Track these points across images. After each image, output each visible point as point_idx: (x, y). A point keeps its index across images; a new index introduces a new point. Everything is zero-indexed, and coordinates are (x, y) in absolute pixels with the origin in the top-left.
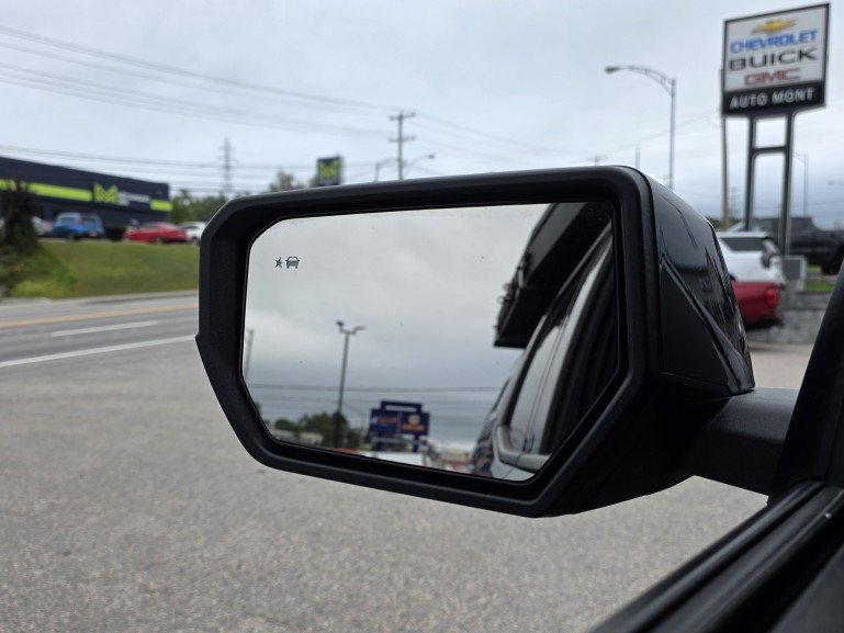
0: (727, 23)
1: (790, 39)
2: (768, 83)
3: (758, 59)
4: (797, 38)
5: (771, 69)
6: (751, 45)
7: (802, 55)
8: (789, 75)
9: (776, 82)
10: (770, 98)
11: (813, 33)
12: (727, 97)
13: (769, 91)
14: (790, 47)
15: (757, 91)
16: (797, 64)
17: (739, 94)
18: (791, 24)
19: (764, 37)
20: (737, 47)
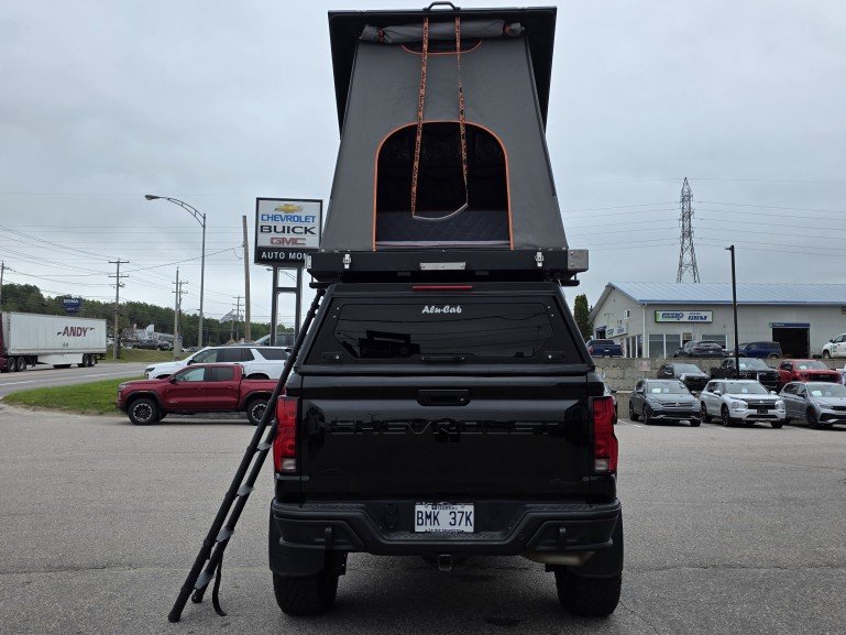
0: (258, 199)
1: (299, 219)
2: (286, 245)
3: (279, 229)
4: (303, 219)
5: (288, 236)
6: (274, 218)
7: (306, 230)
8: (299, 242)
9: (290, 246)
10: (287, 255)
11: (313, 217)
12: (259, 251)
13: (287, 251)
14: (299, 224)
15: (279, 250)
16: (303, 236)
17: (267, 249)
18: (300, 209)
19: (283, 214)
20: (265, 218)
